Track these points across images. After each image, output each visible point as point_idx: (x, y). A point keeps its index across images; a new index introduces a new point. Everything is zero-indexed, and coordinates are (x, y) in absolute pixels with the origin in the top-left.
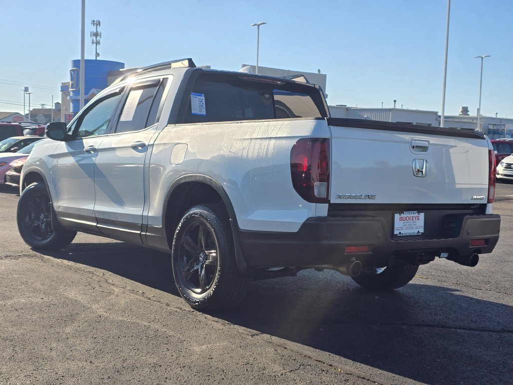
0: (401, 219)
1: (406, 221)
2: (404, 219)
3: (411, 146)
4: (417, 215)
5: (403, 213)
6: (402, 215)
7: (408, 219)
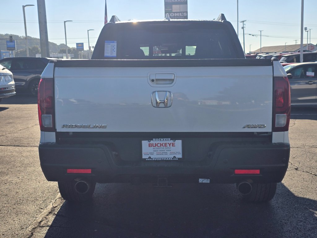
0: (150, 145)
1: (157, 147)
2: (154, 145)
3: (150, 79)
4: (172, 142)
5: (152, 140)
6: (152, 142)
7: (159, 145)
